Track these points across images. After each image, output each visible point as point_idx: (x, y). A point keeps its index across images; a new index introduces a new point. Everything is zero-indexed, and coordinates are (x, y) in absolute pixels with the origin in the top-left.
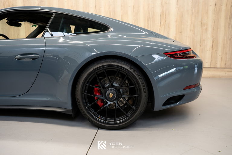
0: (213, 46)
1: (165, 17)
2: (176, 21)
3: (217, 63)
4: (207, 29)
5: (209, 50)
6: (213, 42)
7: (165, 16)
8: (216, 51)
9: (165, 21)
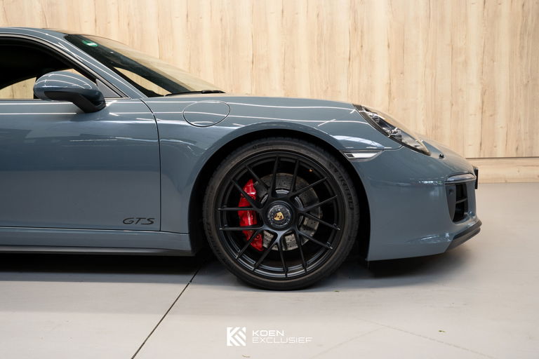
0: (483, 102)
1: (362, 36)
2: (389, 46)
3: (495, 147)
4: (466, 63)
5: (475, 115)
6: (484, 93)
7: (360, 33)
8: (491, 116)
9: (362, 46)
